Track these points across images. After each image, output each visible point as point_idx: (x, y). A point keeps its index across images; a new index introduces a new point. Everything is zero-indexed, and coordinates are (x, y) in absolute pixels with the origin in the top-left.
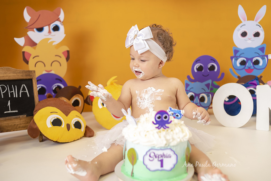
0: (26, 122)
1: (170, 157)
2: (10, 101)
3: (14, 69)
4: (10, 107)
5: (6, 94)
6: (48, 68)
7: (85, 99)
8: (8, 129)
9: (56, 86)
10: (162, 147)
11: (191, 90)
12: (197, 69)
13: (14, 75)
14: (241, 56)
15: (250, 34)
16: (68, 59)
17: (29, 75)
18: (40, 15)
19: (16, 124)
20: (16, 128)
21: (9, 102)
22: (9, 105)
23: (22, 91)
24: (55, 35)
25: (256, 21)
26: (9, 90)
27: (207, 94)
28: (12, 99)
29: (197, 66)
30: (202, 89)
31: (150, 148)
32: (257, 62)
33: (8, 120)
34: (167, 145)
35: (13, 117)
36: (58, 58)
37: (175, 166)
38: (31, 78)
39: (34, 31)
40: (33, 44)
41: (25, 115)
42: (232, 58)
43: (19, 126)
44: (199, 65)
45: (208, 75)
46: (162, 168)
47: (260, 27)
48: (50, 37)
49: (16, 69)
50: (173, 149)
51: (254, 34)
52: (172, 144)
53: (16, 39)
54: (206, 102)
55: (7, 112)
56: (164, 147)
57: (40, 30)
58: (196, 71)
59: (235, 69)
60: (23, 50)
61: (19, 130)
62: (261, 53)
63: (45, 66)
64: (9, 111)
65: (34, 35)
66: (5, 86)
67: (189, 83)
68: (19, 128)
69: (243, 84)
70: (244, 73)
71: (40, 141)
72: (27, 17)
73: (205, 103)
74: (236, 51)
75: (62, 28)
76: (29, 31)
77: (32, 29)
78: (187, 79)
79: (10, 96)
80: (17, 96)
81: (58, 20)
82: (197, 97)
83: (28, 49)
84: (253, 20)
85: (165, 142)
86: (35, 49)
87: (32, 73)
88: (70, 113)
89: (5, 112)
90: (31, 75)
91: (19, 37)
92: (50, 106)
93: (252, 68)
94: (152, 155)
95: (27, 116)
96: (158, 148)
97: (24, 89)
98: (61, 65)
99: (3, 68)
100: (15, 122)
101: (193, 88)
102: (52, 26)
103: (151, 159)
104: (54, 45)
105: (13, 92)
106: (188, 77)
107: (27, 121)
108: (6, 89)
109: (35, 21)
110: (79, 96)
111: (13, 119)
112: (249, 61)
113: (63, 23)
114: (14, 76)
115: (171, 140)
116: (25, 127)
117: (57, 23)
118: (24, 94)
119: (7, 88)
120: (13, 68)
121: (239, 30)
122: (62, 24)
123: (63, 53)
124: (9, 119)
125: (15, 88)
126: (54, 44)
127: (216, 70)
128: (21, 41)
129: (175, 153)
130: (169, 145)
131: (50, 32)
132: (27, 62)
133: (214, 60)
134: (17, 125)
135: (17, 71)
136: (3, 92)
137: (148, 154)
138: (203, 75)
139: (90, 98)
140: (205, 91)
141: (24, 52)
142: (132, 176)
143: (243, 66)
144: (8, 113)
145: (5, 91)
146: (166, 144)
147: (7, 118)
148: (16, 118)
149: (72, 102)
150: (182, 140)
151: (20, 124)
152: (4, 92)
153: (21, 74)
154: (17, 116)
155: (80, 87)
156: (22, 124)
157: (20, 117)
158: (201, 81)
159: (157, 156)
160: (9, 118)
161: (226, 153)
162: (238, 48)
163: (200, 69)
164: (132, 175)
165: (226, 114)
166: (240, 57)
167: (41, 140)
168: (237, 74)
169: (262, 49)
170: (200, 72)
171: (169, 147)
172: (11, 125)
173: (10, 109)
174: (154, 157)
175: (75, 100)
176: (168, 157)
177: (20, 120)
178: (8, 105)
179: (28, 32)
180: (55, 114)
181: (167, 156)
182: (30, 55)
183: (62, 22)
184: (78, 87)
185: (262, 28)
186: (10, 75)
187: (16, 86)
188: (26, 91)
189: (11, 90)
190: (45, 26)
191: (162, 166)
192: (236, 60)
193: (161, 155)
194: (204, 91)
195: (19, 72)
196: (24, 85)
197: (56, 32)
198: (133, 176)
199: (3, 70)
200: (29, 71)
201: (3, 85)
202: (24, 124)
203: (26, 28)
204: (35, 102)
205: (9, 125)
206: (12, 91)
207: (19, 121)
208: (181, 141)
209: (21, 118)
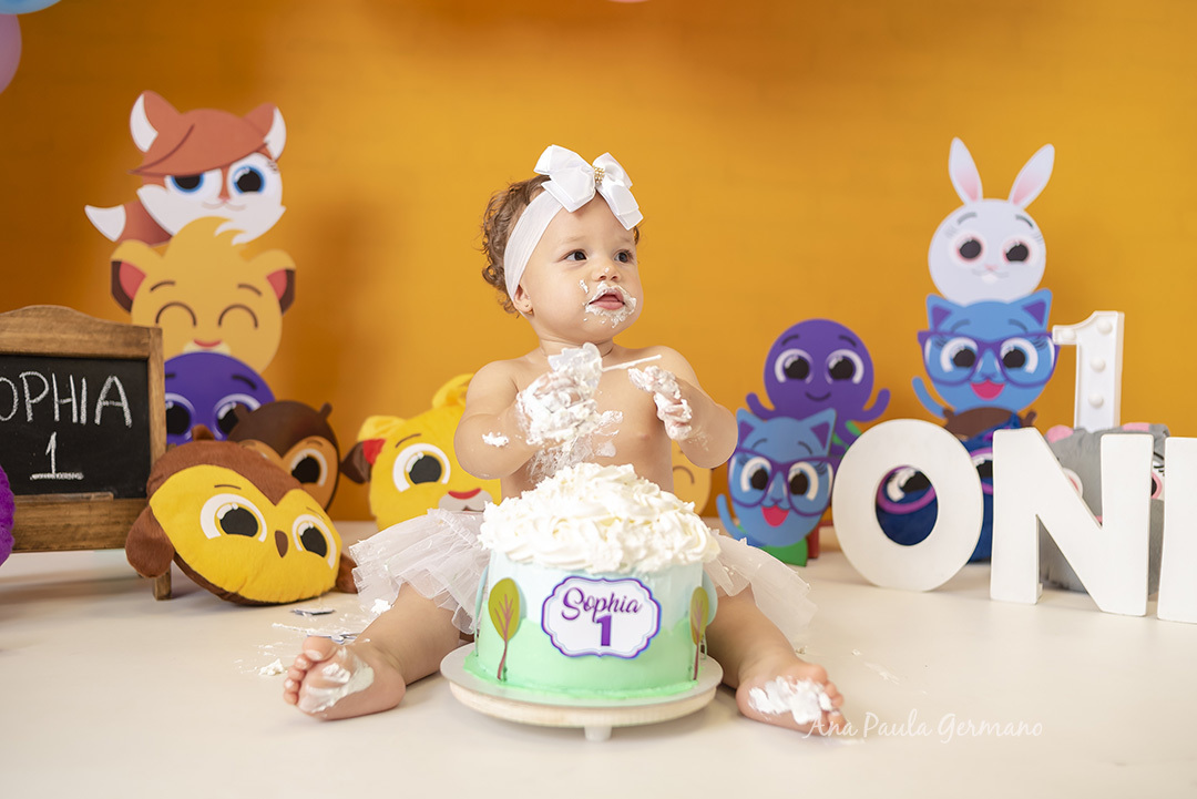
0: (113, 520)
1: (635, 610)
2: (55, 434)
3: (84, 315)
4: (53, 459)
5: (44, 408)
6: (207, 331)
7: (343, 456)
8: (43, 538)
9: (230, 403)
10: (609, 573)
11: (758, 449)
12: (786, 371)
13: (80, 337)
14: (960, 330)
15: (993, 251)
16: (285, 301)
17: (138, 344)
18: (192, 128)
19: (75, 523)
20: (73, 539)
21: (53, 437)
22: (53, 451)
23: (105, 399)
24: (242, 208)
25: (1016, 201)
26: (56, 395)
27: (817, 463)
28: (66, 428)
29: (787, 357)
30: (801, 443)
31: (569, 574)
32: (1017, 359)
33: (43, 504)
34: (627, 569)
35: (64, 495)
36: (247, 298)
37: (652, 641)
38: (146, 354)
39: (164, 185)
40: (156, 235)
41: (111, 495)
42: (923, 338)
43: (83, 530)
44: (792, 356)
45: (827, 396)
46: (605, 649)
47: (1031, 225)
48: (223, 211)
49: (88, 316)
50: (644, 583)
51: (1008, 250)
52: (644, 567)
53: (91, 212)
54: (812, 494)
55: (41, 476)
56: (616, 573)
57: (189, 183)
58: (781, 377)
59: (935, 380)
60: (118, 255)
61: (83, 548)
62: (1033, 325)
63: (195, 323)
64: (51, 472)
65: (162, 201)
66: (44, 380)
67: (753, 420)
68: (85, 540)
69: (965, 438)
70: (966, 400)
71: (161, 598)
72: (143, 132)
73: (808, 501)
74: (940, 313)
75: (272, 181)
76: (145, 184)
77: (158, 179)
78: (745, 407)
79: (57, 417)
80: (84, 420)
81: (262, 149)
82: (779, 476)
83: (134, 253)
84: (1004, 196)
85: (619, 556)
86: (162, 254)
87: (149, 337)
88: (284, 494)
89: (35, 477)
90: (145, 344)
91: (104, 203)
92: (211, 464)
93: (999, 379)
94: (574, 598)
95: (115, 497)
96: (594, 575)
97: (113, 394)
98: (256, 325)
99: (40, 310)
100: (70, 517)
101: (764, 440)
102: (236, 172)
103: (570, 613)
104: (238, 245)
105: (71, 403)
106: (752, 400)
107: (116, 517)
108: (47, 389)
109: (172, 148)
110: (320, 444)
111: (65, 503)
112: (989, 354)
113: (278, 164)
114: (80, 341)
115: (643, 553)
116: (108, 537)
117: (257, 162)
118: (113, 413)
119: (50, 386)
120: (78, 313)
121: (951, 233)
122: (276, 166)
123: (271, 278)
124: (47, 504)
125: (81, 388)
126: (239, 240)
127: (857, 378)
128: (109, 221)
129: (651, 598)
130: (633, 570)
131: (224, 194)
132: (127, 303)
133: (851, 341)
134: (78, 527)
135: (92, 326)
136: (34, 401)
137: (561, 593)
138: (809, 396)
139: (362, 453)
140: (811, 452)
141: (117, 265)
142: (499, 677)
143: (964, 372)
144: (44, 480)
145: (42, 396)
146: (623, 565)
147: (42, 497)
148: (77, 501)
149: (293, 465)
150: (681, 557)
151: (88, 525)
152: (39, 399)
153: (108, 338)
154: (80, 495)
155: (327, 409)
156: (97, 524)
157: (88, 498)
158: (799, 415)
159: (591, 603)
160: (46, 499)
161: (857, 653)
162: (945, 300)
163: (797, 370)
164: (502, 677)
165: (884, 537)
166: (953, 334)
167: (164, 592)
168: (943, 398)
169: (1036, 309)
170: (796, 383)
171: (633, 576)
172: (54, 526)
173: (53, 467)
174: (581, 607)
175: (305, 456)
176: (627, 611)
177: (90, 508)
178: (48, 451)
179: (141, 186)
180: (232, 493)
181: (625, 607)
182: (141, 276)
183: (277, 161)
184: (318, 408)
185: (1036, 229)
186: (64, 336)
187: (84, 381)
188: (120, 400)
189: (64, 393)
190: (208, 170)
191: (606, 641)
192: (940, 345)
193: (605, 601)
194: (807, 455)
195: (99, 327)
196: (116, 379)
197: (250, 197)
198: (505, 679)
199: (43, 316)
200: (141, 330)
201: (36, 374)
202: (103, 525)
203: (138, 172)
204: (153, 444)
205: (46, 524)
206: (68, 400)
207: (85, 513)
208: (675, 558)
209: (93, 502)
